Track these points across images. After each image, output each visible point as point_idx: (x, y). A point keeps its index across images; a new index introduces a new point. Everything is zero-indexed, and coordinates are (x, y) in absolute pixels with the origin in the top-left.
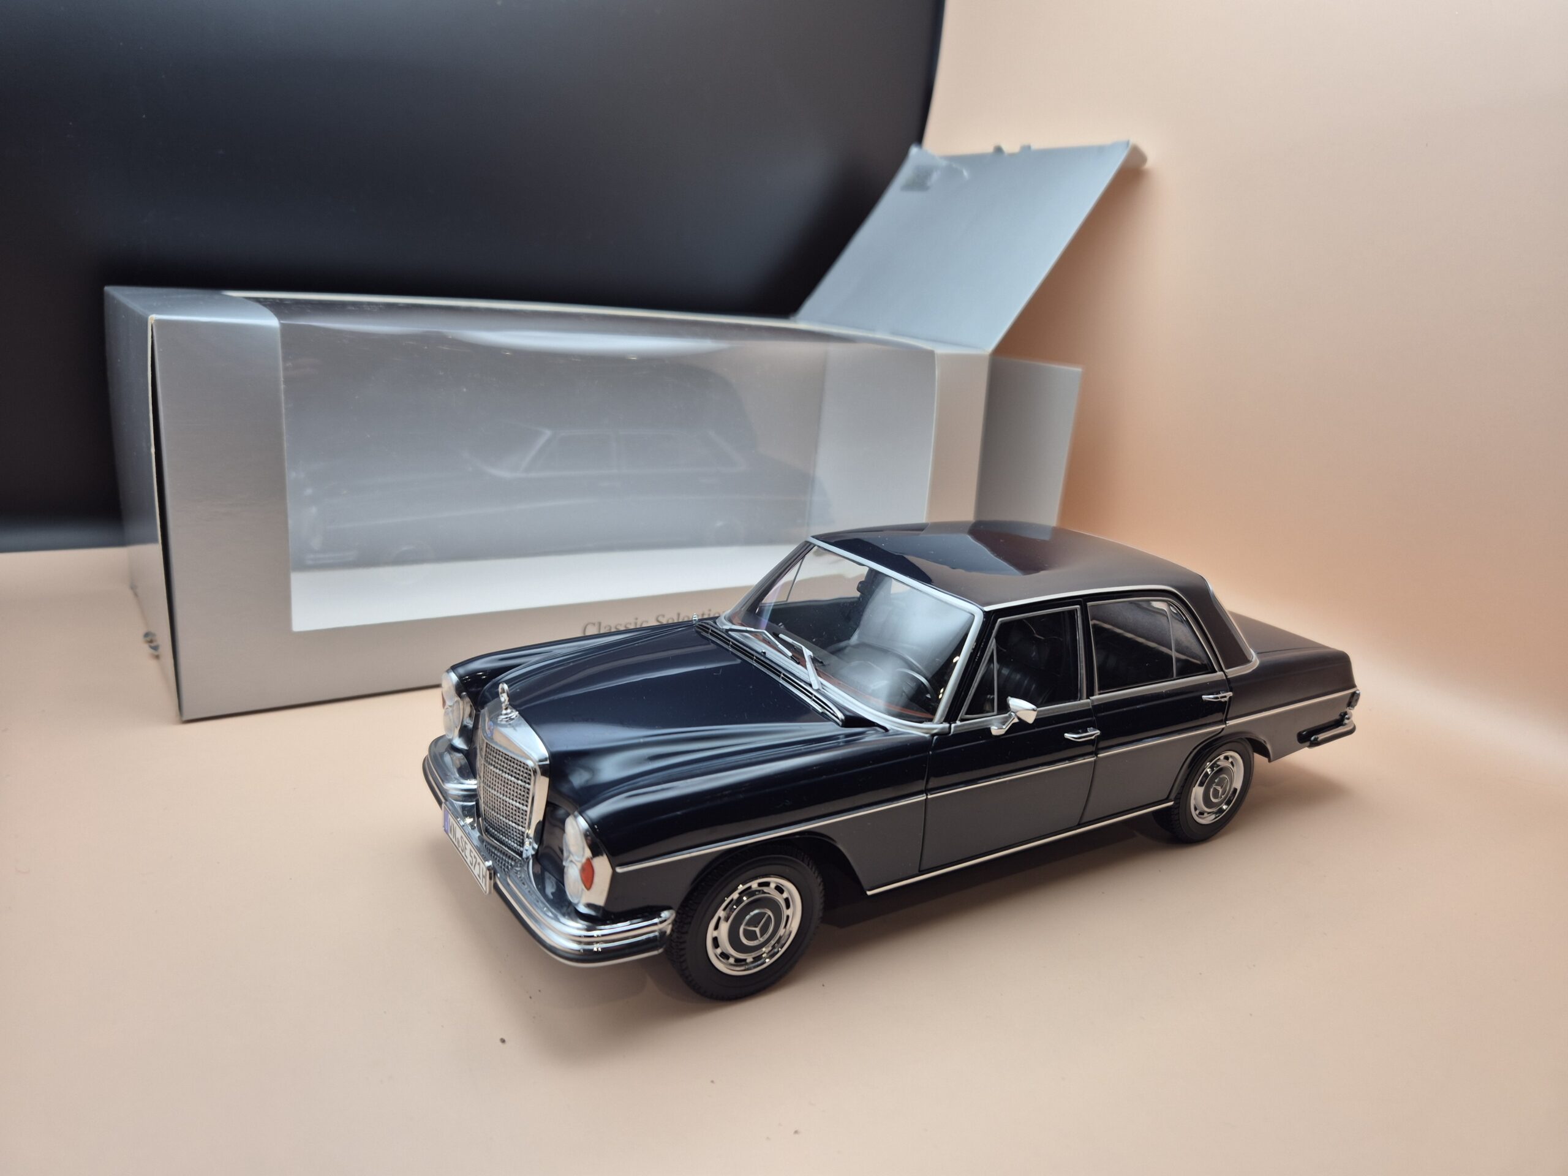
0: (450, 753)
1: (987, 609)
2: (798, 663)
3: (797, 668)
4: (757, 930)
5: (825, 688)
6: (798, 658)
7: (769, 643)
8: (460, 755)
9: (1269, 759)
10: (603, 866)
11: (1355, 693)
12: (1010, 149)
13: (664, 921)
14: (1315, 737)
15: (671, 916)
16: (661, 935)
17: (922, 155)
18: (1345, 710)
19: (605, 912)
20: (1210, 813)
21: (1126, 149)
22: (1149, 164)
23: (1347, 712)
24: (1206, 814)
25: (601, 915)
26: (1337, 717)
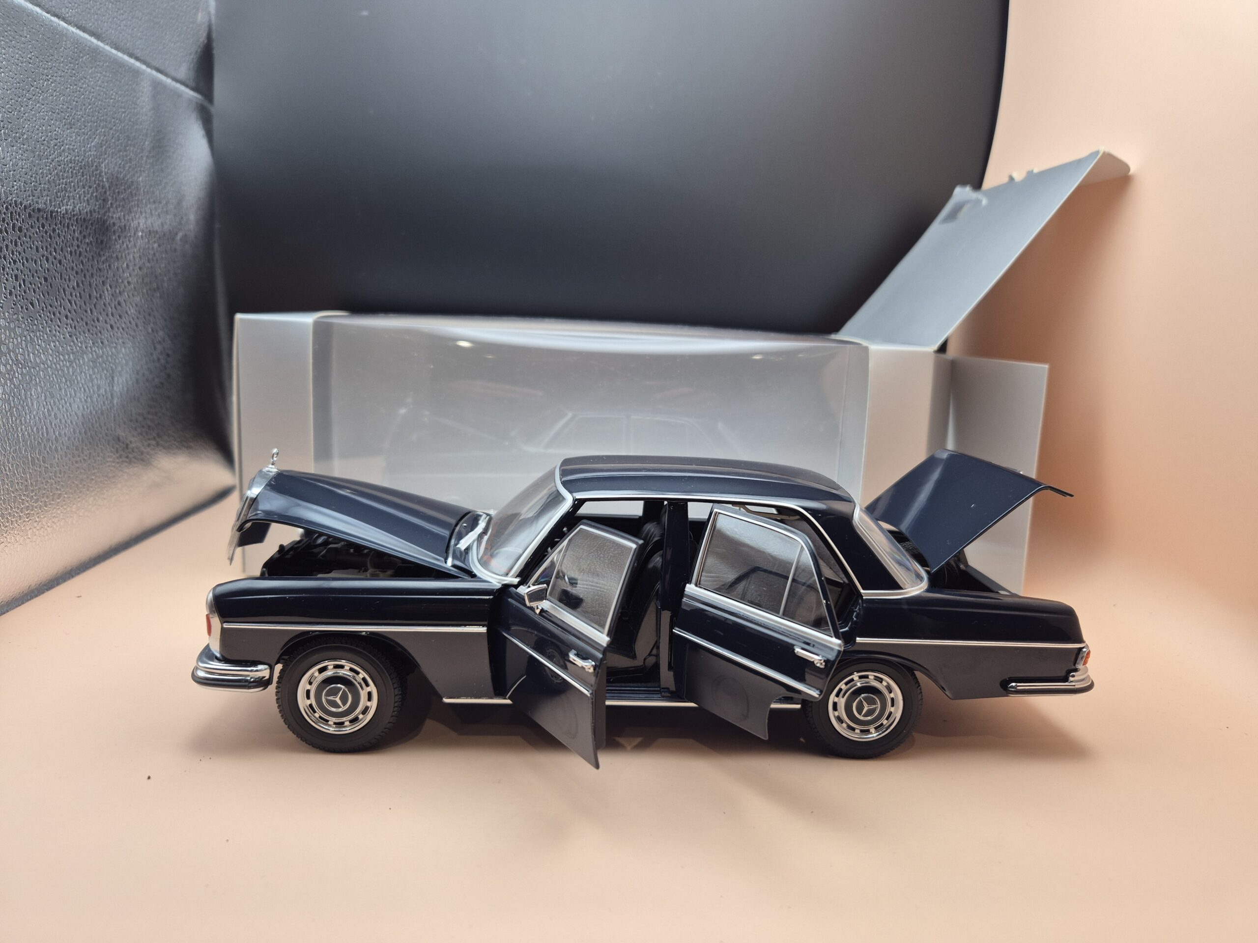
1: (578, 496)
4: (338, 700)
9: (946, 694)
10: (216, 621)
11: (1080, 649)
12: (1018, 176)
13: (257, 671)
14: (1014, 684)
15: (266, 669)
16: (252, 680)
17: (962, 193)
18: (1074, 667)
19: (222, 656)
20: (862, 731)
21: (1096, 158)
22: (1133, 171)
23: (1076, 670)
24: (857, 731)
25: (221, 658)
26: (1063, 674)
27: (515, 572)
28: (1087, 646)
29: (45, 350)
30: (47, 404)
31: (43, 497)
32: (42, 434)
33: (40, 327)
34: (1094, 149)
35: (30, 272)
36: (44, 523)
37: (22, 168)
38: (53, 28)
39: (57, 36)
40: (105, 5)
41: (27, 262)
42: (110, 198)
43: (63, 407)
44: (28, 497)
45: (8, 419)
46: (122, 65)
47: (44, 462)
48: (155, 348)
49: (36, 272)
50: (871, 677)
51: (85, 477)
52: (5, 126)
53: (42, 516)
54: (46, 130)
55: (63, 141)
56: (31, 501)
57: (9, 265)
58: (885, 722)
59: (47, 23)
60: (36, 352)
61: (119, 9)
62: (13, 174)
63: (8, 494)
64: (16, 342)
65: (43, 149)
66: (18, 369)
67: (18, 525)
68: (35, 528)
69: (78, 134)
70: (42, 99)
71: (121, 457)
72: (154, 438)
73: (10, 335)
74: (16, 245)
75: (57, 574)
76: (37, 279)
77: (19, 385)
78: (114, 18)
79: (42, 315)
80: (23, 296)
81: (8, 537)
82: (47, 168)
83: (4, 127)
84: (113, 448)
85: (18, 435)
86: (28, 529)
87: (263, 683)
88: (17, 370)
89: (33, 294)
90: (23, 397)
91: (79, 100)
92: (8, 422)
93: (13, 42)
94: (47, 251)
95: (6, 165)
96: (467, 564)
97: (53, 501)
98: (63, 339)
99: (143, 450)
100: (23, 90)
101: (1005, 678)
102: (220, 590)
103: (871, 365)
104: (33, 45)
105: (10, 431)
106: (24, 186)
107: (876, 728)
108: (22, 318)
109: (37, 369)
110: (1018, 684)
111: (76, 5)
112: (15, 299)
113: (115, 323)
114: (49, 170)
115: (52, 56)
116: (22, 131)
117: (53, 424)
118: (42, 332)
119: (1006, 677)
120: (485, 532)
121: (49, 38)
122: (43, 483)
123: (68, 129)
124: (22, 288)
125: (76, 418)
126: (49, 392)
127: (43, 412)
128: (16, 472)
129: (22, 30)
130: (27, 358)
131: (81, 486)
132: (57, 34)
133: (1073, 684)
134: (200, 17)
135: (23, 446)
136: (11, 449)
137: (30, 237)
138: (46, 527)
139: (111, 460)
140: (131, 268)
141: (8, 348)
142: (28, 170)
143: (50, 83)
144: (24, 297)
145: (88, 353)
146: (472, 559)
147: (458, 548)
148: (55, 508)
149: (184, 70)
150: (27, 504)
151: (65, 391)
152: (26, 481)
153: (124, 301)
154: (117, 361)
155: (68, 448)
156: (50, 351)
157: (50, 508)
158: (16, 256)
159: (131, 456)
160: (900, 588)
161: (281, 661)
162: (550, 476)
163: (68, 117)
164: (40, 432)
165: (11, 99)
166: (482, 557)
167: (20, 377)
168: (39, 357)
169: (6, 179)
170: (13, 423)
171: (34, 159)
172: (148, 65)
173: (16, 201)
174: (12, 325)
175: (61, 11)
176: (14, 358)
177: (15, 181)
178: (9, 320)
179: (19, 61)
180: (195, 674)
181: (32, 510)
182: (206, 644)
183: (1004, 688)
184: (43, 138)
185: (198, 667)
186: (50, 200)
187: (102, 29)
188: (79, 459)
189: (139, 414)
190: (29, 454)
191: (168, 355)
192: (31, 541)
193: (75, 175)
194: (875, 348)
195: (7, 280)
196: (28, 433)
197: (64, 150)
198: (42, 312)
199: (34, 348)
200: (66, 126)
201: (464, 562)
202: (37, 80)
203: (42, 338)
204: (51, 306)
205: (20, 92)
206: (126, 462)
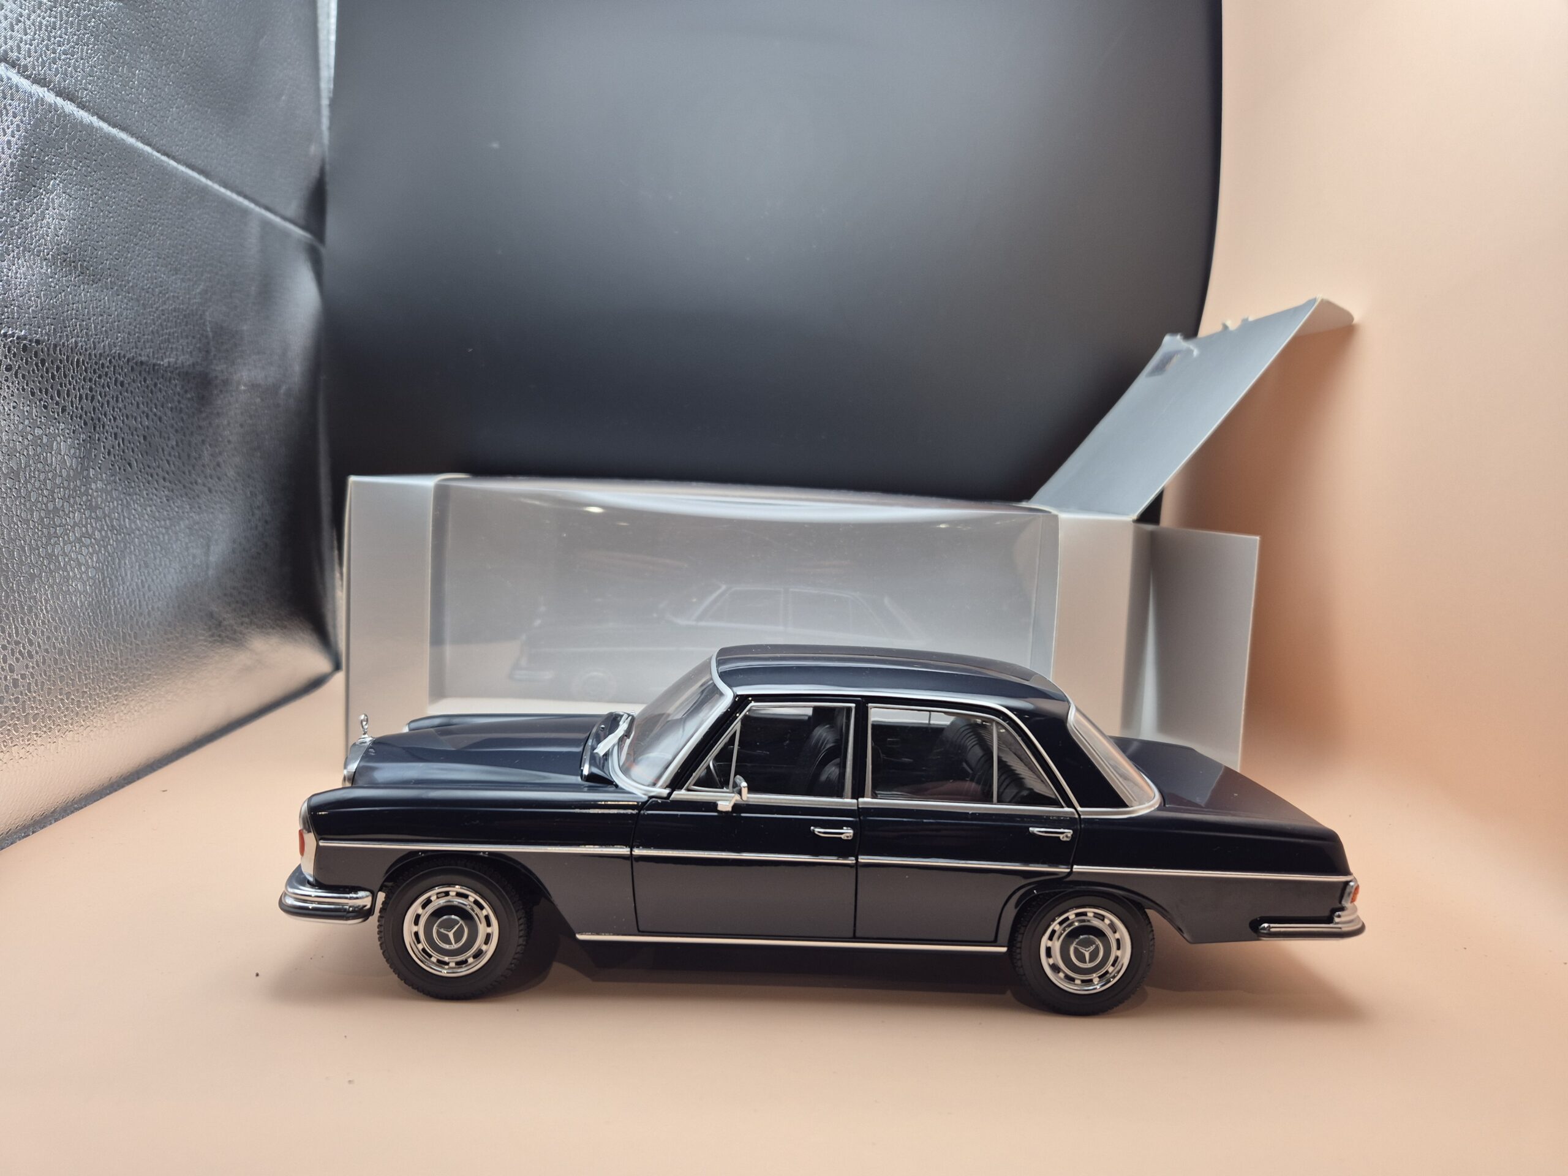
1: (740, 692)
4: (451, 935)
9: (1184, 938)
10: (310, 839)
11: (1347, 883)
12: (1233, 325)
13: (357, 898)
14: (1266, 925)
15: (367, 896)
16: (351, 909)
17: (1172, 342)
18: (1339, 905)
19: (316, 880)
20: (1083, 981)
21: (1313, 306)
22: (1357, 318)
23: (1342, 909)
24: (1078, 982)
25: (314, 883)
26: (1327, 913)
27: (665, 782)
28: (1355, 880)
29: (141, 515)
30: (141, 575)
31: (132, 678)
32: (135, 607)
33: (137, 490)
34: (1311, 297)
35: (130, 430)
36: (132, 707)
37: (127, 319)
38: (164, 169)
39: (167, 177)
40: (216, 141)
41: (127, 419)
42: (213, 349)
43: (157, 577)
44: (117, 676)
45: (100, 590)
46: (230, 204)
47: (135, 638)
48: (253, 515)
49: (136, 430)
50: (1090, 915)
51: (176, 656)
52: (112, 274)
53: (130, 699)
54: (151, 277)
55: (168, 289)
56: (120, 681)
57: (109, 423)
58: (1111, 969)
59: (158, 163)
60: (132, 517)
61: (229, 145)
62: (117, 325)
63: (98, 672)
64: (111, 507)
65: (148, 297)
66: (114, 536)
67: (106, 708)
68: (122, 711)
69: (183, 280)
70: (149, 244)
71: (213, 636)
72: (248, 616)
73: (106, 498)
74: (117, 401)
75: (139, 766)
76: (137, 437)
77: (113, 553)
78: (223, 155)
79: (140, 477)
80: (121, 456)
81: (94, 720)
82: (152, 317)
83: (110, 275)
84: (206, 625)
85: (110, 607)
86: (115, 712)
87: (363, 914)
88: (112, 537)
89: (132, 453)
90: (117, 567)
91: (185, 244)
92: (101, 594)
93: (123, 185)
94: (147, 407)
95: (111, 316)
96: (607, 772)
97: (142, 682)
98: (160, 504)
99: (236, 628)
100: (131, 235)
101: (1255, 917)
102: (316, 801)
103: (1061, 535)
104: (142, 187)
105: (102, 604)
106: (128, 337)
107: (1100, 977)
108: (120, 480)
109: (133, 535)
110: (1272, 925)
111: (187, 142)
112: (113, 459)
113: (214, 486)
114: (153, 320)
115: (161, 197)
116: (128, 278)
117: (146, 597)
118: (139, 495)
119: (1257, 916)
120: (627, 734)
121: (158, 179)
122: (133, 662)
123: (173, 275)
124: (121, 448)
125: (170, 590)
126: (144, 561)
127: (137, 583)
128: (106, 648)
129: (133, 172)
130: (122, 522)
131: (171, 666)
132: (167, 174)
133: (1339, 926)
134: (313, 149)
135: (115, 620)
136: (102, 623)
137: (132, 392)
138: (133, 711)
139: (203, 638)
140: (232, 425)
141: (104, 512)
142: (132, 320)
143: (157, 226)
144: (123, 457)
145: (185, 518)
146: (613, 767)
147: (597, 753)
148: (144, 690)
149: (294, 206)
150: (116, 685)
151: (160, 561)
152: (117, 659)
153: (224, 461)
154: (214, 528)
155: (160, 623)
156: (146, 517)
157: (139, 689)
158: (117, 412)
159: (224, 635)
160: (1126, 806)
161: (384, 888)
162: (705, 667)
163: (174, 262)
164: (133, 606)
165: (119, 245)
166: (624, 764)
167: (115, 545)
168: (135, 522)
169: (111, 330)
170: (105, 595)
171: (138, 308)
172: (257, 203)
173: (119, 354)
174: (109, 488)
175: (171, 149)
176: (109, 524)
177: (119, 333)
178: (106, 482)
179: (128, 205)
180: (284, 903)
181: (121, 691)
182: (297, 865)
183: (1255, 930)
184: (148, 285)
185: (287, 892)
186: (153, 352)
187: (211, 166)
188: (171, 636)
189: (234, 588)
190: (121, 629)
191: (266, 522)
192: (117, 727)
193: (178, 325)
194: (1064, 516)
195: (106, 438)
196: (121, 606)
197: (168, 298)
198: (139, 473)
199: (130, 513)
200: (172, 272)
201: (602, 769)
202: (145, 224)
203: (138, 502)
204: (149, 467)
205: (127, 237)
206: (218, 642)
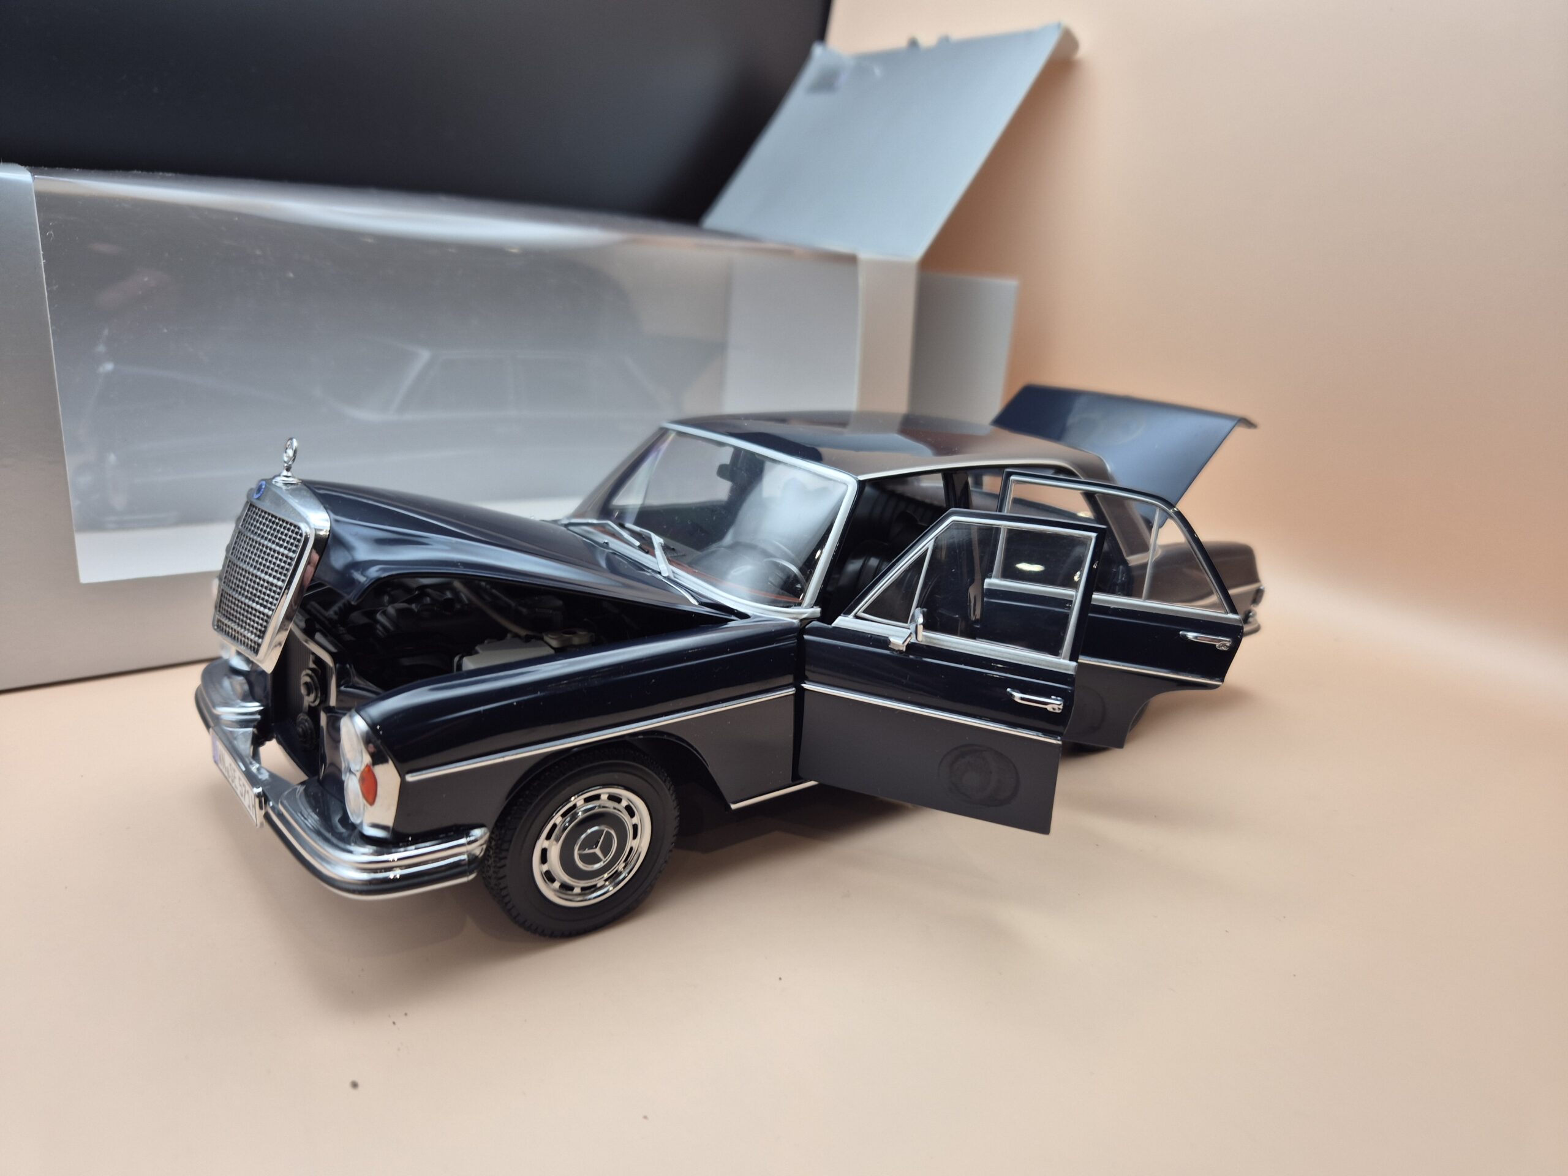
0: (229, 677)
1: (862, 478)
2: (647, 553)
3: (646, 558)
4: (597, 851)
5: (676, 576)
6: (647, 547)
7: (614, 535)
8: (241, 679)
12: (927, 39)
13: (473, 842)
15: (484, 835)
19: (394, 833)
21: (1057, 32)
25: (388, 837)
27: (812, 599)
103: (862, 279)
194: (865, 257)
